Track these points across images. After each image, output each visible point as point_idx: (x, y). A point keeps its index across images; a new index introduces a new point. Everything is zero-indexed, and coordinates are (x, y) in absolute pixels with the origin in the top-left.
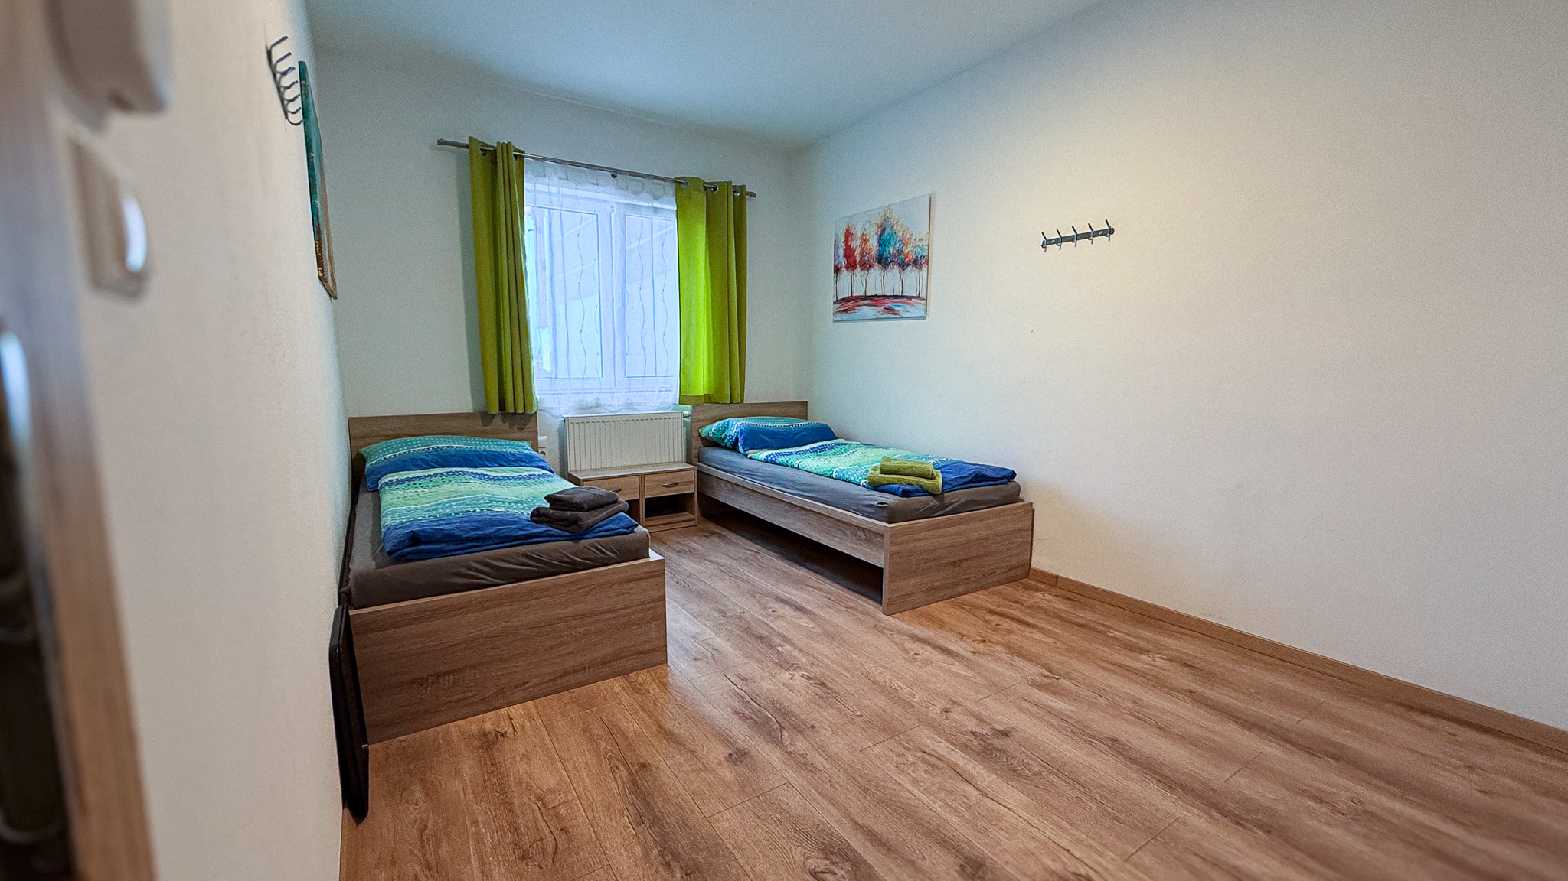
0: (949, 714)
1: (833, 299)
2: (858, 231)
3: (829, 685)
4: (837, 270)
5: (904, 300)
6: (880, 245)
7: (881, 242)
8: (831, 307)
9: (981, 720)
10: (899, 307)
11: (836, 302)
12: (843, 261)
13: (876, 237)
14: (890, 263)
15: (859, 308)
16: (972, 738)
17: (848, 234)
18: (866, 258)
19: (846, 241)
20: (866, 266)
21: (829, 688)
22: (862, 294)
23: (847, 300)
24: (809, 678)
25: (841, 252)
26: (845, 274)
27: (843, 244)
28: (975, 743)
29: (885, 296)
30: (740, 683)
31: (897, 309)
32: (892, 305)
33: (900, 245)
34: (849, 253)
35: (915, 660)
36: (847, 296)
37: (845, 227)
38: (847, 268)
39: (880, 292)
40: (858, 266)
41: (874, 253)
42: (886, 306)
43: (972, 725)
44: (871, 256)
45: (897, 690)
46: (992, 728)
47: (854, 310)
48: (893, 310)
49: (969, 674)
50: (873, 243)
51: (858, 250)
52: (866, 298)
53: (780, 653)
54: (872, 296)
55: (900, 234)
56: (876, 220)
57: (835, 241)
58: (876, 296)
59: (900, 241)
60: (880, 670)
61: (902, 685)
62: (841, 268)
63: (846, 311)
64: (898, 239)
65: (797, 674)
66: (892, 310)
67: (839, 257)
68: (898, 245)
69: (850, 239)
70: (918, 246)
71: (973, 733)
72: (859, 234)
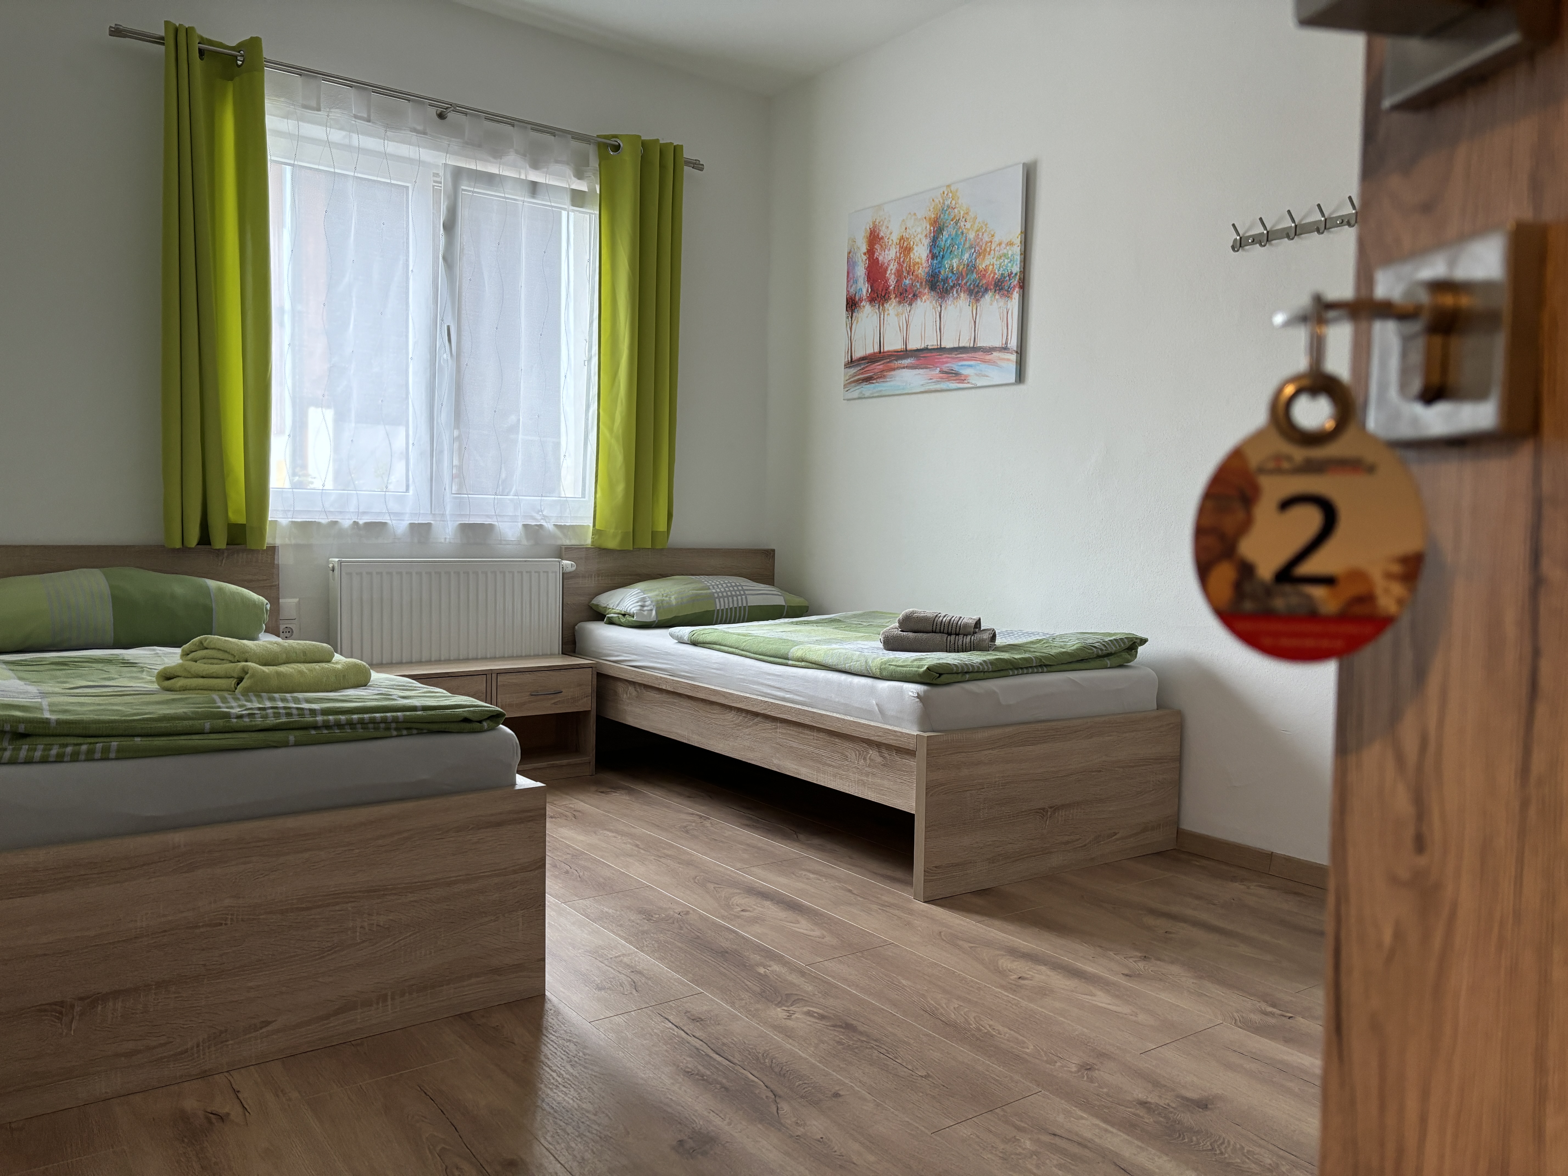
0: (1096, 1074)
1: (843, 359)
2: (892, 233)
3: (861, 1028)
4: (852, 304)
5: (979, 355)
6: (934, 257)
7: (935, 251)
8: (840, 374)
9: (1156, 1084)
10: (969, 368)
11: (851, 363)
12: (864, 288)
13: (926, 242)
14: (952, 287)
15: (893, 373)
16: (1142, 1112)
17: (874, 239)
18: (907, 282)
19: (870, 252)
20: (907, 296)
21: (861, 1033)
22: (898, 346)
23: (871, 359)
24: (822, 1017)
25: (861, 271)
26: (867, 312)
27: (865, 257)
28: (1149, 1119)
29: (941, 350)
30: (690, 1027)
31: (965, 372)
32: (955, 366)
33: (971, 255)
34: (875, 272)
35: (1021, 986)
36: (870, 351)
37: (868, 226)
38: (872, 300)
39: (932, 343)
40: (893, 296)
41: (922, 272)
42: (945, 367)
43: (1139, 1092)
44: (917, 276)
45: (992, 1036)
46: (1177, 1096)
47: (884, 377)
48: (957, 374)
49: (1125, 1009)
50: (921, 252)
51: (893, 267)
52: (905, 353)
53: (762, 978)
54: (918, 350)
55: (971, 235)
56: (926, 211)
57: (849, 253)
58: (926, 349)
59: (971, 247)
60: (956, 1003)
61: (1001, 1028)
62: (861, 300)
63: (868, 380)
64: (967, 245)
65: (799, 1012)
66: (954, 375)
67: (856, 282)
68: (966, 256)
69: (877, 246)
70: (1005, 255)
71: (1143, 1104)
72: (895, 238)
